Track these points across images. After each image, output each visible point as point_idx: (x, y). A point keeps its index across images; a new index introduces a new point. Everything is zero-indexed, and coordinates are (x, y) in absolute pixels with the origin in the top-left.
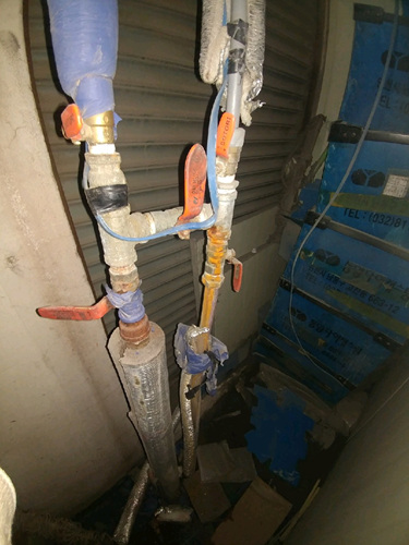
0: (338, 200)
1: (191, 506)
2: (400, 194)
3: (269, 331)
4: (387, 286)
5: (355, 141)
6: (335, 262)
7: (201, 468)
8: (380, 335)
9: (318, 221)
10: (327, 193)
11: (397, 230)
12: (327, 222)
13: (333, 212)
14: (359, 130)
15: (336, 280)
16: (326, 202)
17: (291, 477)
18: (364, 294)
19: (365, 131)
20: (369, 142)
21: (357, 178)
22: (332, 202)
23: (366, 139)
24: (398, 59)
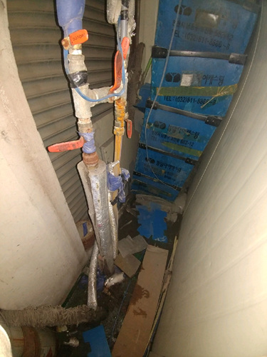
0: (161, 92)
1: (122, 271)
2: (188, 84)
3: (137, 175)
4: (188, 134)
5: (165, 57)
6: (164, 127)
7: (121, 252)
8: (188, 159)
9: (153, 105)
10: (155, 88)
11: (189, 104)
12: (157, 105)
13: (159, 99)
14: (166, 51)
15: (166, 136)
16: (155, 94)
17: (163, 239)
18: (178, 140)
19: (169, 51)
20: (171, 57)
21: (168, 78)
22: (158, 94)
23: (170, 55)
24: (183, 9)
